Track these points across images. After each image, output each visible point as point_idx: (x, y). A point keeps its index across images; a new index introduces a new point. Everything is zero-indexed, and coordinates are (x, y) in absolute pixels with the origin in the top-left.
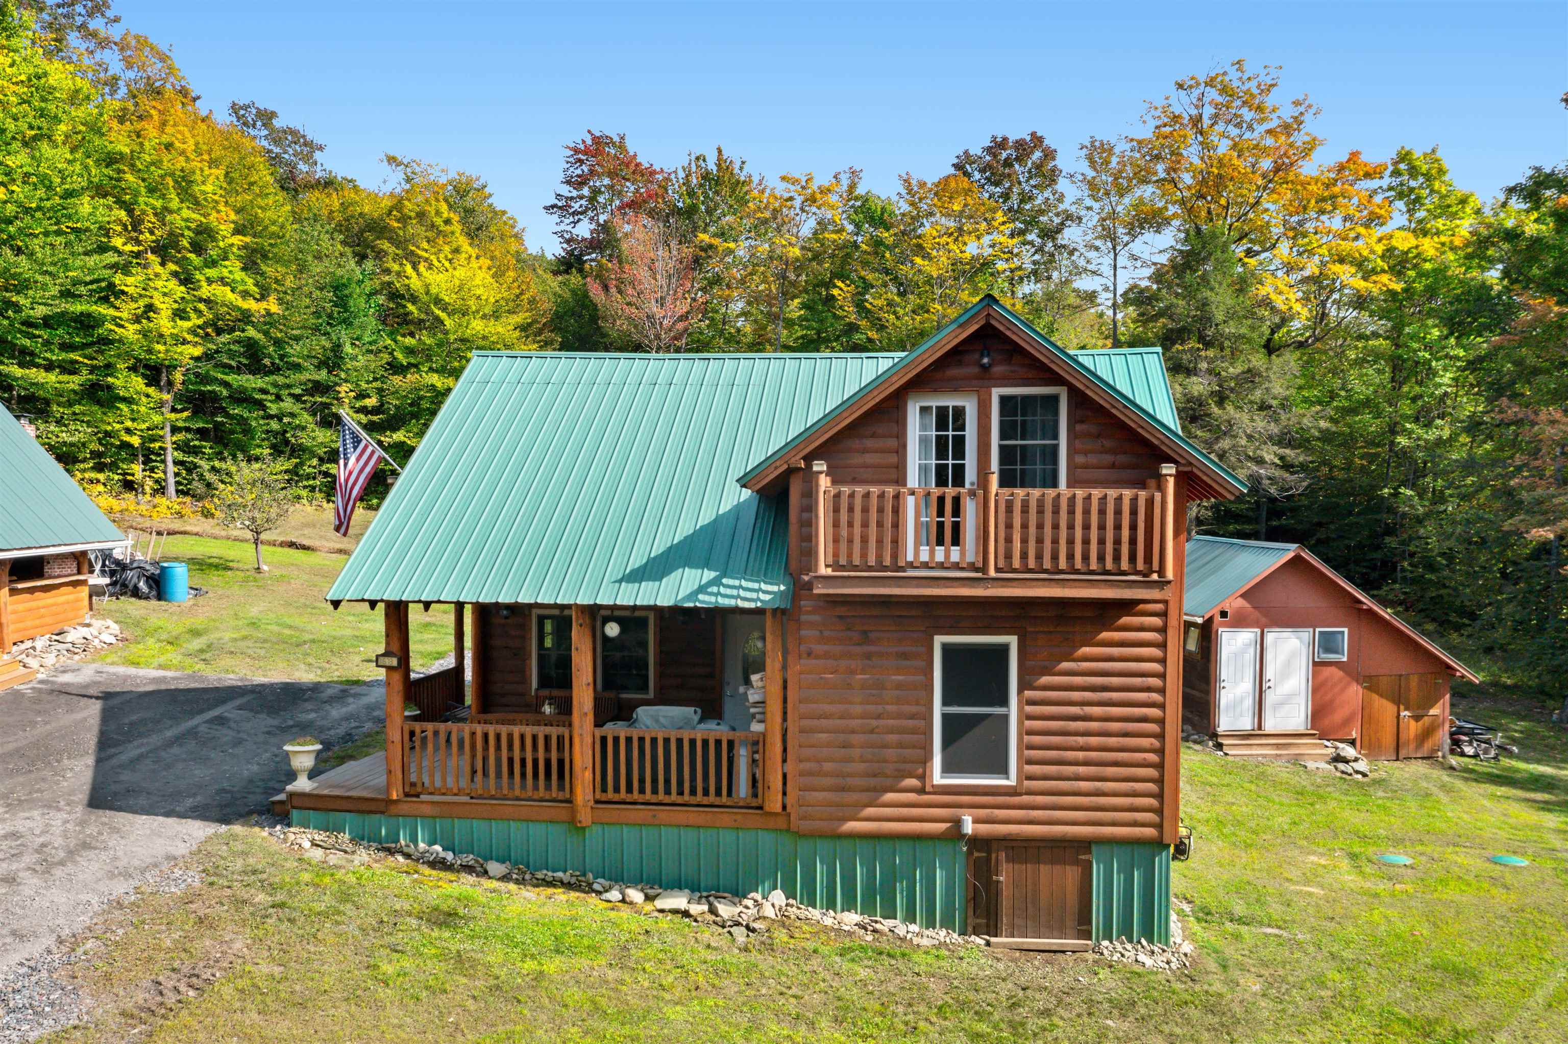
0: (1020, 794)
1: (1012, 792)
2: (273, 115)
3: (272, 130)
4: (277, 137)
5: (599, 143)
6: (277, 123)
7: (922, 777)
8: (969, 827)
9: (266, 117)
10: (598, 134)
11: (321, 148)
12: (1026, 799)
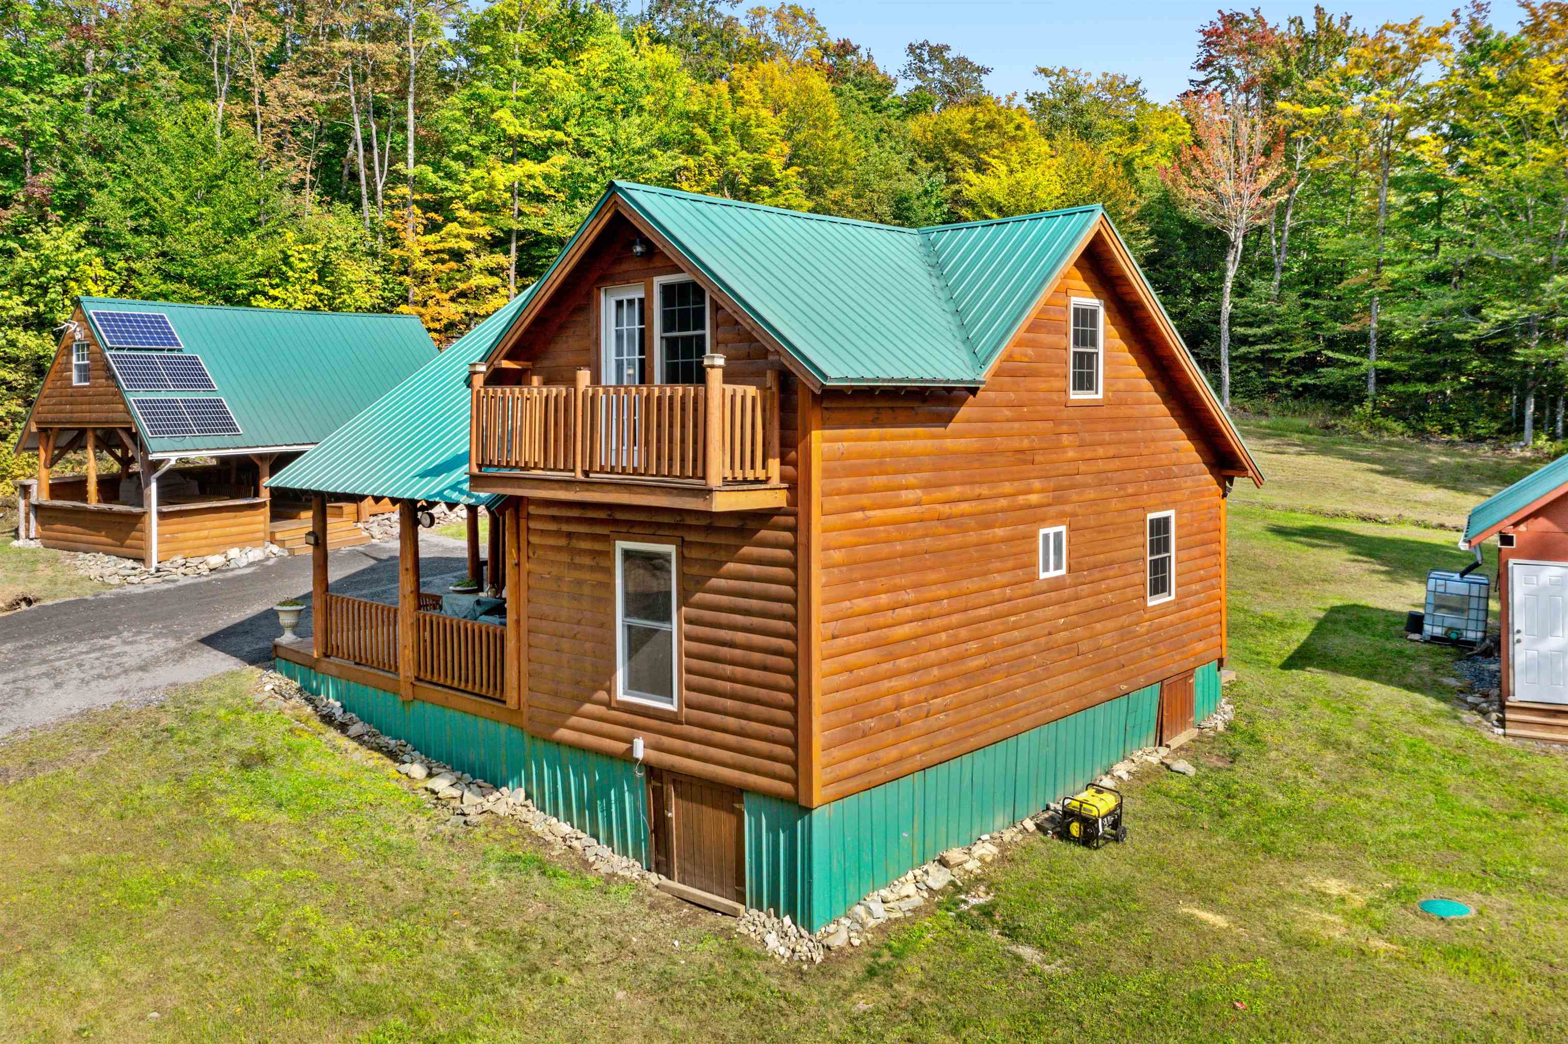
0: (680, 723)
1: (673, 718)
2: (947, 48)
3: (945, 62)
4: (948, 67)
5: (1232, 21)
6: (949, 55)
7: (610, 691)
8: (640, 752)
9: (937, 52)
10: (1227, 13)
11: (986, 71)
12: (686, 729)
